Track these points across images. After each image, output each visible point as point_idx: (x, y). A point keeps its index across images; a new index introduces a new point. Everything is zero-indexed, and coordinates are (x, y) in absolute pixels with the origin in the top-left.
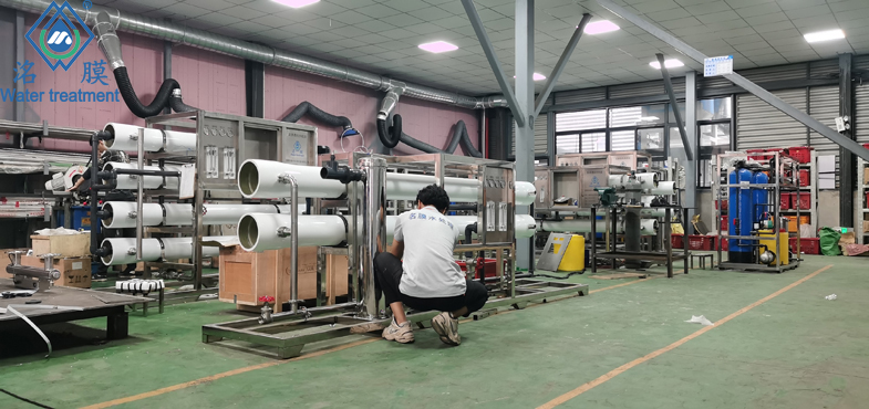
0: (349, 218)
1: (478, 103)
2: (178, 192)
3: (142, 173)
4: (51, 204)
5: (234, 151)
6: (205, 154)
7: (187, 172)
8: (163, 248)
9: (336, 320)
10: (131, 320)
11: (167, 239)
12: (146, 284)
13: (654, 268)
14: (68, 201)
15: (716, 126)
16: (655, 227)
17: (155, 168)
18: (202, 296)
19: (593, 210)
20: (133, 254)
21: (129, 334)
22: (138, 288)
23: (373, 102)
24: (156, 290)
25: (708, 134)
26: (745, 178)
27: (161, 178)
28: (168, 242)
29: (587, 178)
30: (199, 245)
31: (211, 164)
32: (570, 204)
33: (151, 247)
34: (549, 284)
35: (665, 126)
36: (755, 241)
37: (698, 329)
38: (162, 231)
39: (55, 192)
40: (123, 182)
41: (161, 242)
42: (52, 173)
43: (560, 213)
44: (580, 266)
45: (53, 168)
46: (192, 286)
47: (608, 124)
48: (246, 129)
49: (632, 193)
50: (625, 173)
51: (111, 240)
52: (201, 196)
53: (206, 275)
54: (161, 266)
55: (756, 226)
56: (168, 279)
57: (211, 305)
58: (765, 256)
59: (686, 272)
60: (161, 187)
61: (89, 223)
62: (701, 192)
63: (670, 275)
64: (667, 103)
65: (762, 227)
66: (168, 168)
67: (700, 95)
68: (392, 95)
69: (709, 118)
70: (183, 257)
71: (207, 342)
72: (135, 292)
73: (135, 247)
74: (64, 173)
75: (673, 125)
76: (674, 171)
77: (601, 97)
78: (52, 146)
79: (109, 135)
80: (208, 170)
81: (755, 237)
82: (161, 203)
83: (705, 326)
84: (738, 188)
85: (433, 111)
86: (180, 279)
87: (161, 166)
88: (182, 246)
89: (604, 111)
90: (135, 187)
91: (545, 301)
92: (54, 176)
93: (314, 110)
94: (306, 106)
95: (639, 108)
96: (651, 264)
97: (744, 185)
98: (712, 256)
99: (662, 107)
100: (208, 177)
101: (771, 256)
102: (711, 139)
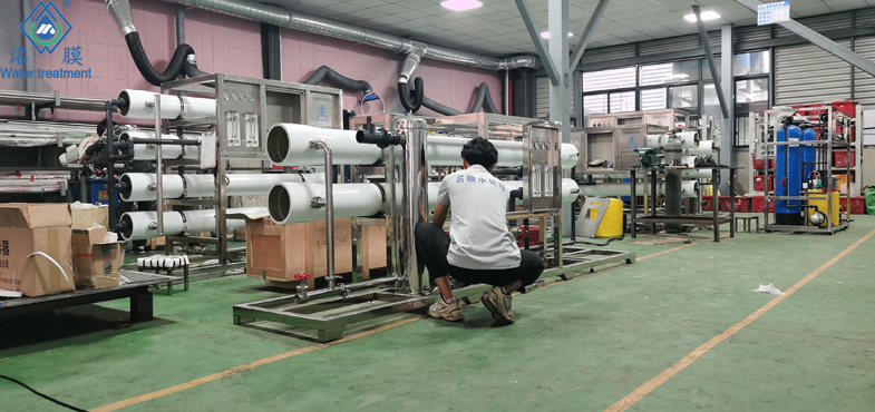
0: (386, 186)
1: (502, 65)
2: (198, 162)
3: (160, 143)
4: (66, 177)
5: (256, 116)
6: (226, 120)
7: (208, 141)
8: (185, 221)
9: (375, 297)
10: (156, 299)
11: (188, 212)
12: (170, 261)
13: (696, 233)
14: (83, 174)
15: (752, 82)
16: (695, 189)
17: (174, 137)
18: (228, 272)
19: (633, 173)
20: (154, 228)
21: (154, 315)
22: (161, 265)
23: (393, 64)
24: (180, 267)
25: (743, 90)
26: (794, 135)
27: (179, 147)
28: (189, 214)
29: (623, 139)
30: (222, 218)
31: (231, 130)
32: (606, 167)
33: (173, 220)
34: (593, 252)
35: (698, 83)
36: (803, 202)
37: (770, 300)
38: (183, 204)
39: (70, 166)
40: (140, 152)
41: (183, 215)
42: (66, 145)
43: (594, 176)
44: (619, 232)
45: (67, 140)
46: (217, 261)
47: (637, 83)
48: (268, 93)
49: (673, 154)
50: (663, 133)
51: (130, 214)
52: (223, 166)
53: (232, 248)
54: (182, 241)
55: (805, 185)
56: (191, 253)
57: (238, 281)
58: (815, 217)
59: (732, 236)
60: (180, 157)
61: (106, 197)
62: (737, 151)
63: (716, 240)
64: (701, 59)
65: (811, 186)
66: (188, 137)
67: (737, 49)
68: (412, 57)
69: (744, 73)
70: (205, 230)
71: (239, 324)
72: (158, 269)
73: (156, 221)
74: (78, 145)
75: (708, 82)
76: (709, 130)
77: (631, 54)
78: (65, 118)
79: (124, 103)
80: (230, 138)
81: (804, 197)
82: (181, 174)
83: (775, 296)
84: (786, 146)
85: (455, 73)
86: (203, 254)
87: (180, 134)
88: (205, 218)
89: (634, 69)
90: (154, 158)
91: (592, 271)
92: (68, 149)
93: (333, 74)
94: (325, 70)
95: (671, 65)
96: (692, 228)
97: (793, 142)
98: (757, 218)
99: (696, 63)
100: (230, 145)
101: (821, 217)
102: (748, 95)
